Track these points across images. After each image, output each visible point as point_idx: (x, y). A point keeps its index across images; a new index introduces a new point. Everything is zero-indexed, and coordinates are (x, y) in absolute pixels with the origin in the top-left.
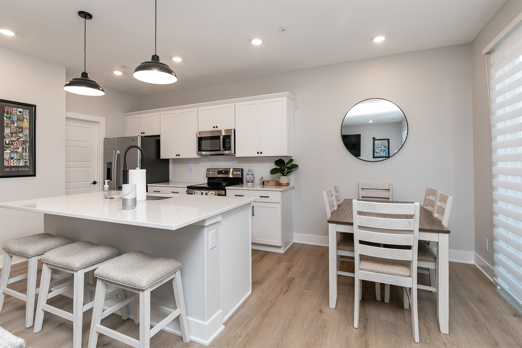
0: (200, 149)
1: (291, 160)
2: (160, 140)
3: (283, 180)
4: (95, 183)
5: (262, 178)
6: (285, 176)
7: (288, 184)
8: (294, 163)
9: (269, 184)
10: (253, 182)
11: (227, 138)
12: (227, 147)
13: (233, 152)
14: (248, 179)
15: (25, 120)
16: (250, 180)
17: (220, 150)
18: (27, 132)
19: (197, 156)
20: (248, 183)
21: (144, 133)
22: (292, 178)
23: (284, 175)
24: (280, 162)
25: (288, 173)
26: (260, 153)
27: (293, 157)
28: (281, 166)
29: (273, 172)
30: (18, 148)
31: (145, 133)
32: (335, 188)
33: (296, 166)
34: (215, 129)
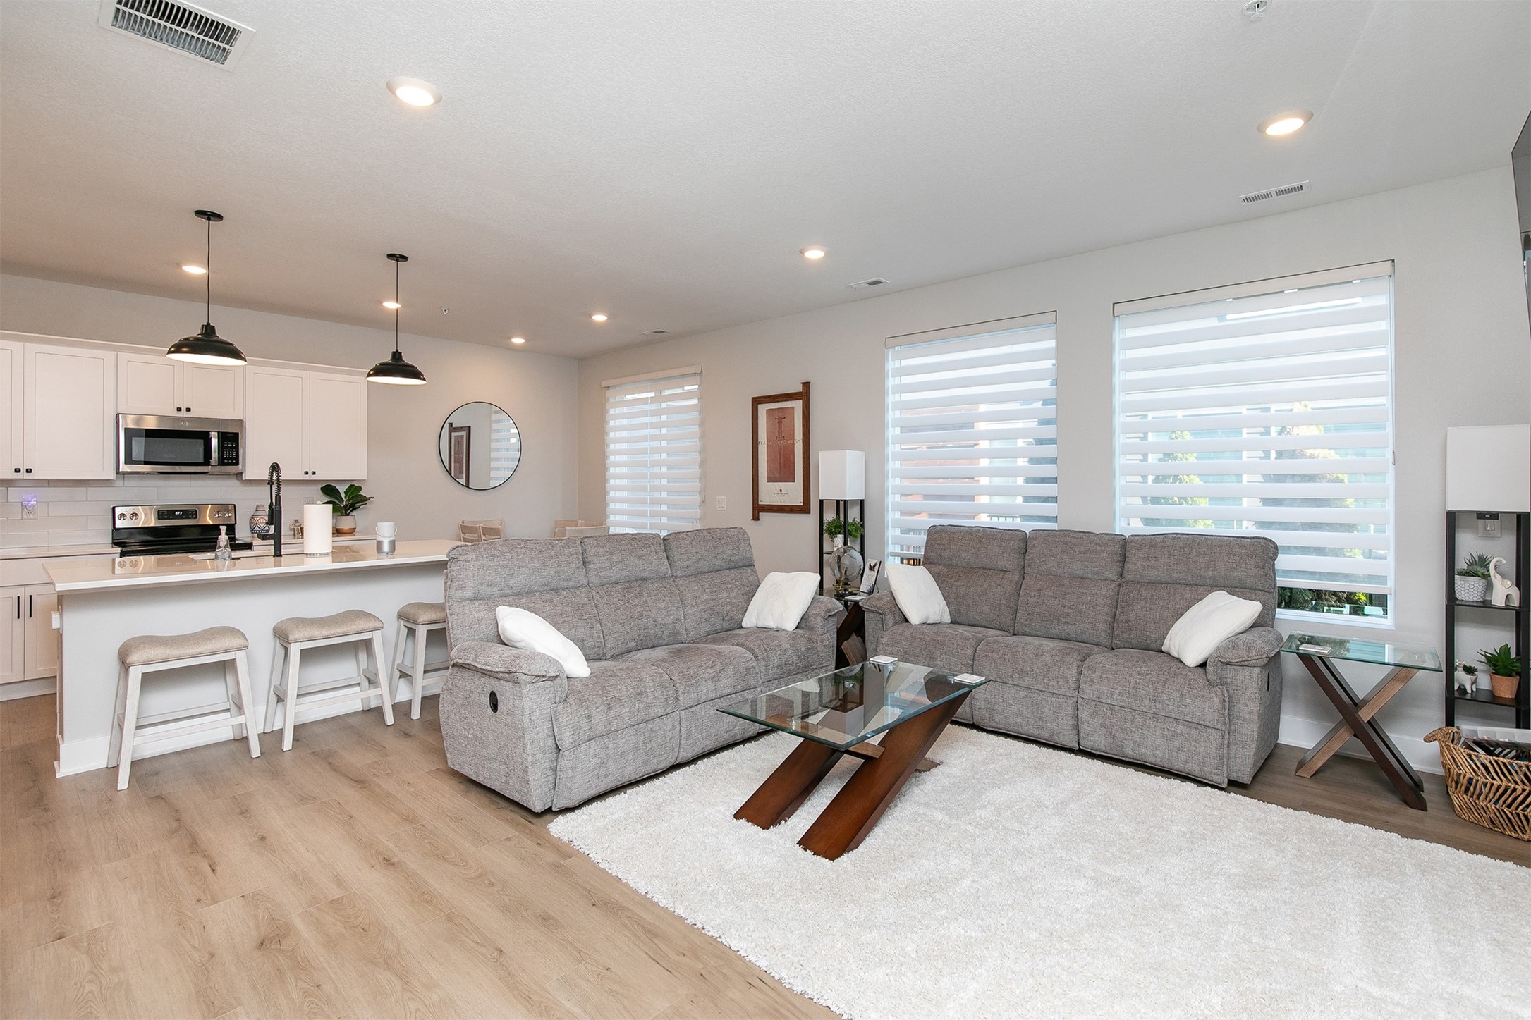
1: (354, 488)
3: (346, 523)
5: (296, 521)
6: (346, 515)
7: (353, 531)
11: (228, 439)
12: (228, 459)
13: (240, 470)
17: (206, 464)
24: (330, 490)
26: (310, 472)
33: (366, 499)
34: (184, 414)
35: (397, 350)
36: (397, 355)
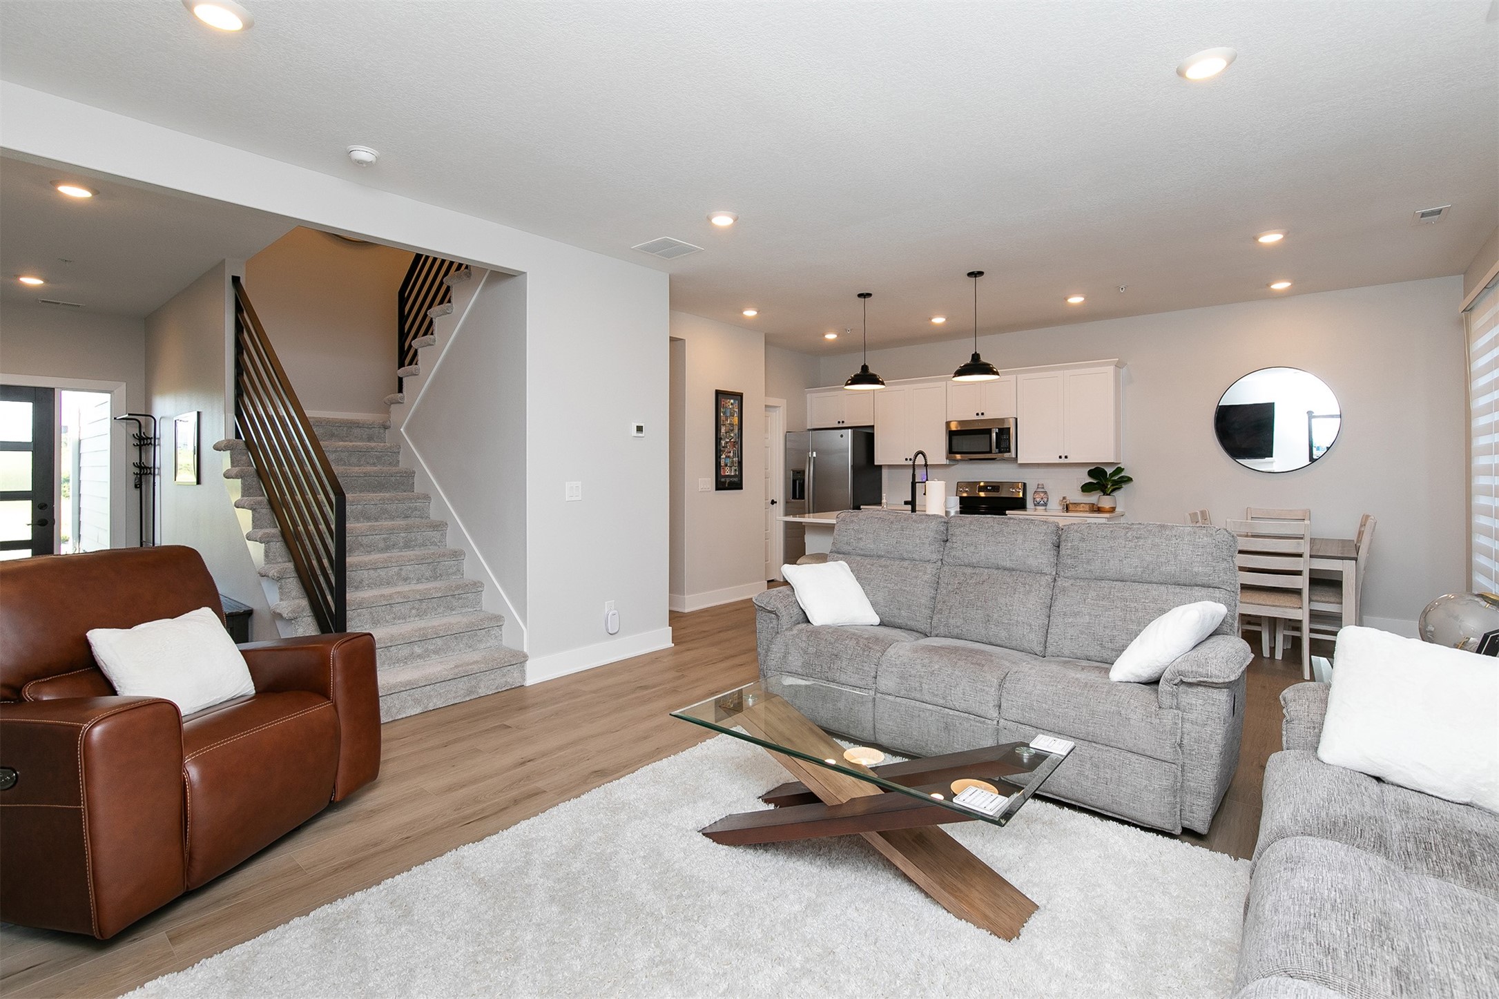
0: (951, 451)
1: (1119, 470)
2: (873, 434)
3: (1106, 502)
4: (773, 502)
5: (1064, 498)
6: (1107, 495)
7: (1113, 510)
8: (1123, 474)
9: (1078, 509)
10: (1045, 504)
11: (1004, 433)
12: (1004, 448)
13: (1014, 456)
14: (1038, 500)
15: (736, 415)
16: (1042, 502)
17: (990, 452)
18: (736, 431)
19: (945, 461)
20: (1037, 507)
21: (843, 422)
22: (1121, 498)
23: (1105, 493)
24: (1097, 473)
25: (1113, 490)
26: (1063, 457)
27: (1123, 464)
28: (1100, 480)
29: (1086, 488)
30: (730, 452)
31: (845, 422)
32: (1203, 513)
33: (1130, 480)
34: (980, 417)
35: (976, 352)
36: (976, 357)
